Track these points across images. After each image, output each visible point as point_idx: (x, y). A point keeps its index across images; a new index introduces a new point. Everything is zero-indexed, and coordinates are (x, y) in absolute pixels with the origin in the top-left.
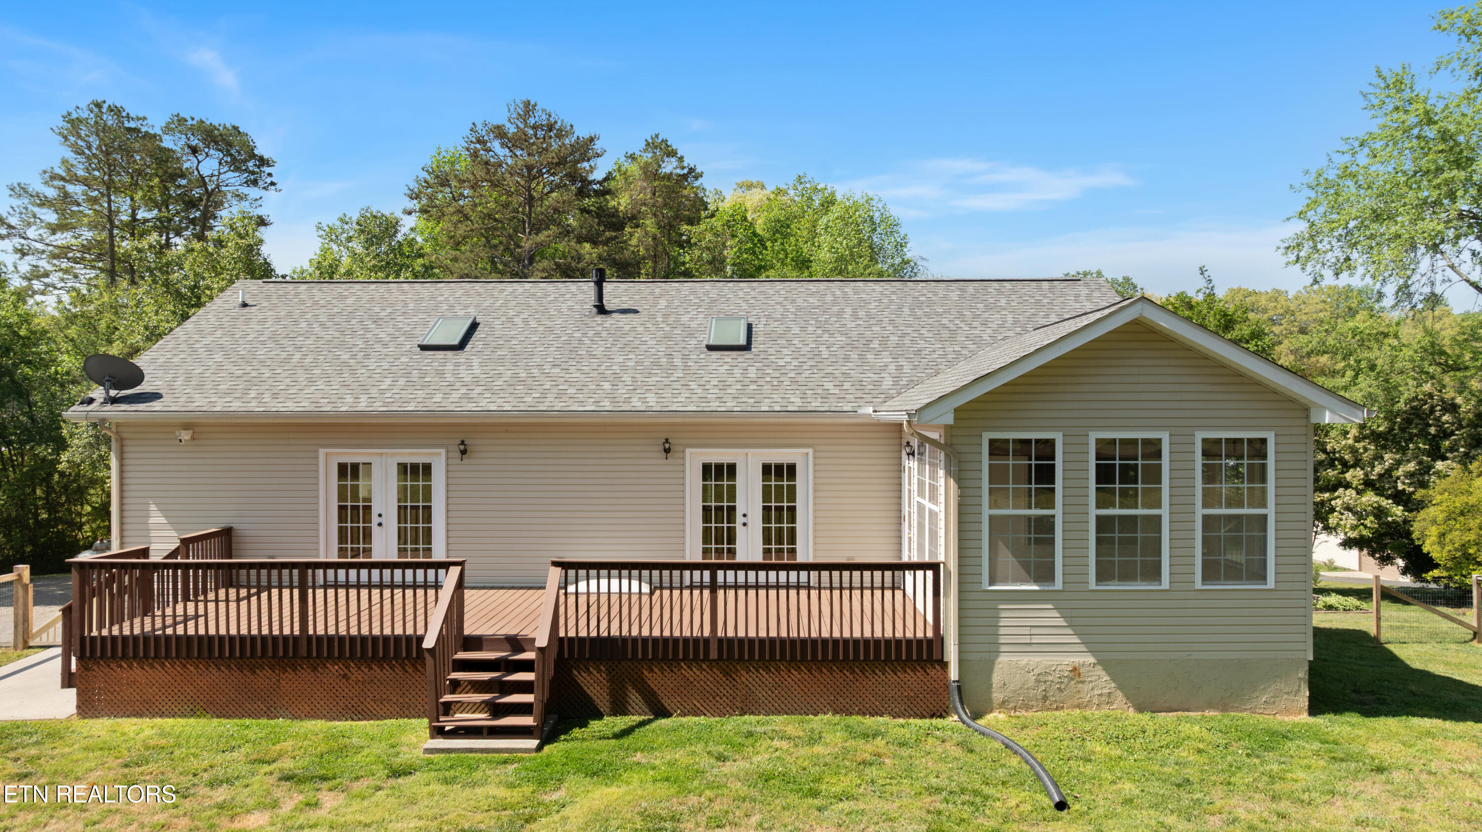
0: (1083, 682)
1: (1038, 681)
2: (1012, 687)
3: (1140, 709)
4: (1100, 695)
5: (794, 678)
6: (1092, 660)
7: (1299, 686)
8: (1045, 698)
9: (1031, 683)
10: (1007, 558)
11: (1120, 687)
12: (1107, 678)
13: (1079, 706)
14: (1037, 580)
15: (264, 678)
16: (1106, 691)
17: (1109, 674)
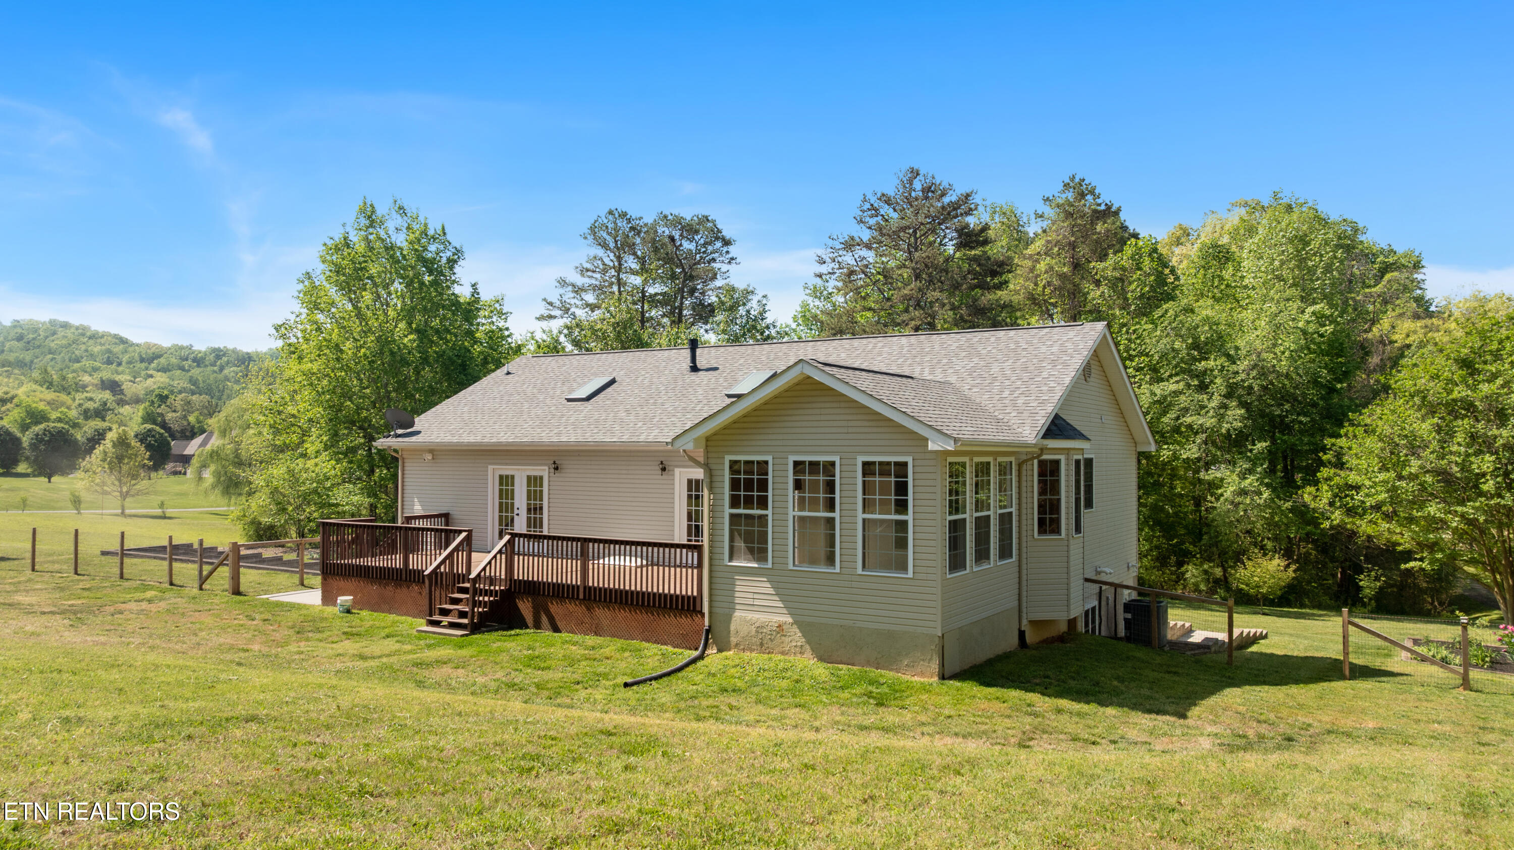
0: (785, 636)
1: (757, 632)
2: (742, 634)
3: (821, 659)
4: (796, 646)
5: (623, 615)
6: (790, 620)
7: (932, 655)
8: (762, 645)
9: (753, 633)
10: (740, 544)
11: (808, 642)
12: (800, 634)
13: (783, 653)
14: (758, 560)
15: (389, 591)
16: (799, 644)
17: (801, 632)
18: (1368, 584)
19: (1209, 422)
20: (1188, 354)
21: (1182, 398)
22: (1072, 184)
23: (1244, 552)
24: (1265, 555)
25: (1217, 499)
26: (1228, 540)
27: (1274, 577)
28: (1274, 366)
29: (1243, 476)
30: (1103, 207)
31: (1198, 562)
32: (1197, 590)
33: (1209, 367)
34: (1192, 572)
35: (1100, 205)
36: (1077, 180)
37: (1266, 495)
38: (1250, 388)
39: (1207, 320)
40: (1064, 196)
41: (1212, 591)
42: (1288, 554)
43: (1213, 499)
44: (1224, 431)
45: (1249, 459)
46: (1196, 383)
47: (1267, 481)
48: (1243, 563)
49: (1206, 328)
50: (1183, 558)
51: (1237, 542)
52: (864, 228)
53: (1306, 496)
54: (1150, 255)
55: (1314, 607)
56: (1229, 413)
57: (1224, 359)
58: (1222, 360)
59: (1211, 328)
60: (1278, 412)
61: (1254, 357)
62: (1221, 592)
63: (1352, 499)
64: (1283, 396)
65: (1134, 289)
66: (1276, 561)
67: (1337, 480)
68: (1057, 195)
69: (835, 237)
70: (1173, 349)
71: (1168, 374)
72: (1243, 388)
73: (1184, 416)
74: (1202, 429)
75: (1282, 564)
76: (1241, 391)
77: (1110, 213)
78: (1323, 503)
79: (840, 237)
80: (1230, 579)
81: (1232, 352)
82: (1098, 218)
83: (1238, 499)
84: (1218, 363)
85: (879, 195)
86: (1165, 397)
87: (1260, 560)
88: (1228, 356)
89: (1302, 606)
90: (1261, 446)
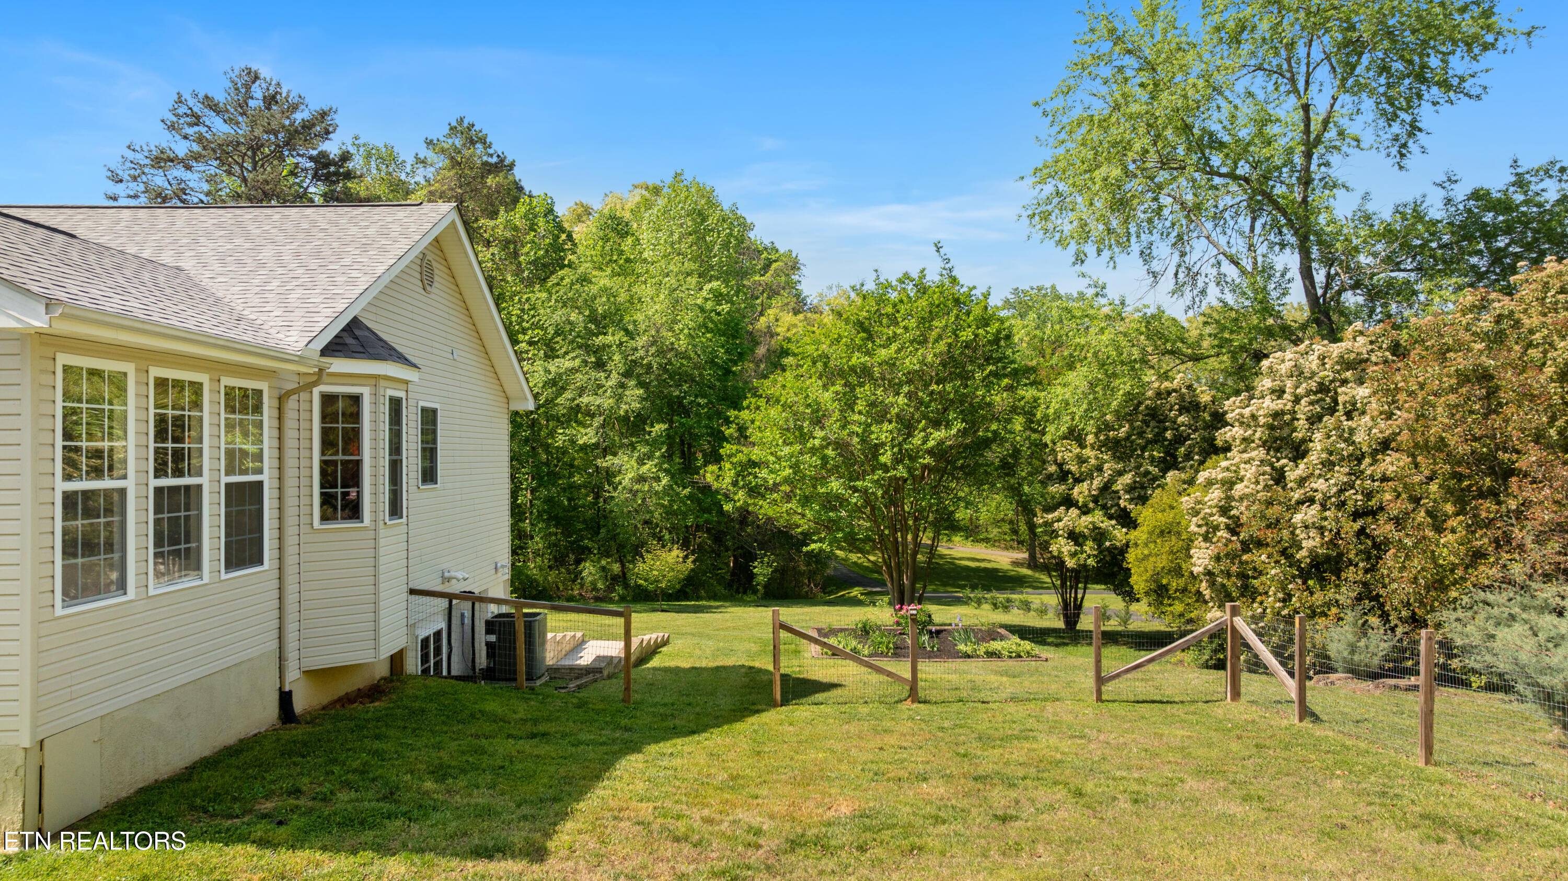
18: (762, 571)
19: (607, 402)
20: (585, 328)
21: (579, 376)
22: (459, 128)
23: (643, 544)
24: (663, 546)
25: (615, 489)
26: (627, 533)
27: (673, 570)
28: (672, 344)
29: (641, 462)
30: (494, 160)
31: (595, 559)
32: (595, 589)
33: (607, 342)
34: (589, 570)
35: (491, 156)
36: (466, 124)
37: (665, 481)
38: (649, 366)
39: (604, 290)
40: (450, 141)
41: (610, 589)
42: (685, 545)
43: (611, 489)
44: (622, 413)
45: (647, 442)
46: (593, 359)
47: (666, 466)
48: (642, 556)
49: (604, 299)
50: (582, 554)
51: (635, 535)
52: (178, 137)
53: (708, 475)
54: (545, 216)
55: (709, 598)
56: (627, 393)
57: (622, 333)
58: (620, 336)
59: (608, 299)
60: (677, 393)
61: (653, 333)
62: (620, 590)
63: (756, 477)
64: (680, 377)
65: (527, 254)
66: (675, 552)
67: (740, 457)
68: (442, 139)
69: (138, 148)
70: (570, 323)
71: (564, 350)
72: (642, 365)
73: (580, 396)
74: (600, 411)
75: (681, 555)
76: (639, 370)
77: (502, 166)
78: (726, 483)
79: (145, 148)
80: (628, 575)
81: (631, 327)
82: (489, 172)
83: (636, 487)
84: (617, 338)
85: (201, 96)
86: (560, 375)
87: (659, 552)
88: (626, 331)
89: (698, 598)
90: (659, 428)
